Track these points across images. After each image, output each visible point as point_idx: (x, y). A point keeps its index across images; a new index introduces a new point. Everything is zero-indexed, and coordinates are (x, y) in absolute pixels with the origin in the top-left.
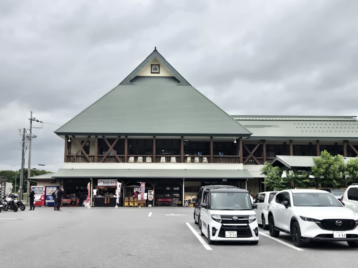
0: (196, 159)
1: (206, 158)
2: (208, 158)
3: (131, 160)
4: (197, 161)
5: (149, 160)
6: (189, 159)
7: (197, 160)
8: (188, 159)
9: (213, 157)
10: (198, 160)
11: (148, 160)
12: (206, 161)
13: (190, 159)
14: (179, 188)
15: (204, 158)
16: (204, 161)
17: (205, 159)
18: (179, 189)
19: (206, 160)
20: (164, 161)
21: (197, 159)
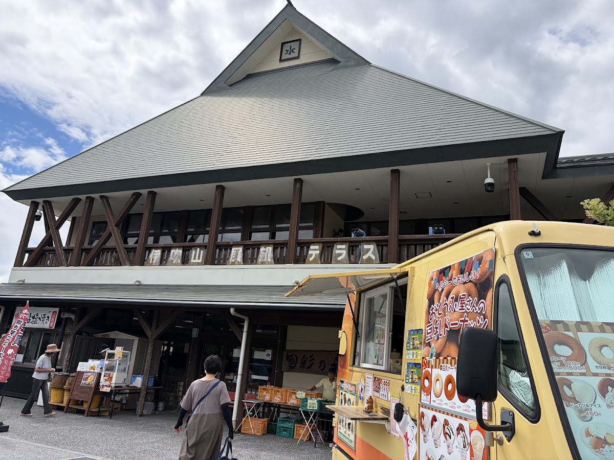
0: (337, 252)
1: (371, 247)
2: (380, 245)
3: (153, 260)
4: (339, 258)
5: (199, 259)
6: (314, 251)
7: (340, 255)
8: (310, 252)
9: (399, 241)
10: (344, 252)
11: (195, 259)
12: (373, 257)
13: (318, 252)
14: (270, 352)
15: (366, 247)
16: (365, 257)
17: (368, 250)
18: (269, 358)
19: (374, 253)
20: (240, 259)
21: (341, 250)
